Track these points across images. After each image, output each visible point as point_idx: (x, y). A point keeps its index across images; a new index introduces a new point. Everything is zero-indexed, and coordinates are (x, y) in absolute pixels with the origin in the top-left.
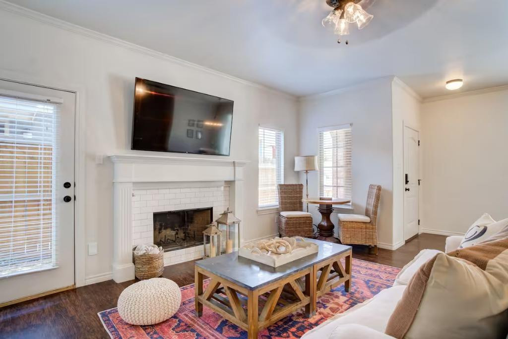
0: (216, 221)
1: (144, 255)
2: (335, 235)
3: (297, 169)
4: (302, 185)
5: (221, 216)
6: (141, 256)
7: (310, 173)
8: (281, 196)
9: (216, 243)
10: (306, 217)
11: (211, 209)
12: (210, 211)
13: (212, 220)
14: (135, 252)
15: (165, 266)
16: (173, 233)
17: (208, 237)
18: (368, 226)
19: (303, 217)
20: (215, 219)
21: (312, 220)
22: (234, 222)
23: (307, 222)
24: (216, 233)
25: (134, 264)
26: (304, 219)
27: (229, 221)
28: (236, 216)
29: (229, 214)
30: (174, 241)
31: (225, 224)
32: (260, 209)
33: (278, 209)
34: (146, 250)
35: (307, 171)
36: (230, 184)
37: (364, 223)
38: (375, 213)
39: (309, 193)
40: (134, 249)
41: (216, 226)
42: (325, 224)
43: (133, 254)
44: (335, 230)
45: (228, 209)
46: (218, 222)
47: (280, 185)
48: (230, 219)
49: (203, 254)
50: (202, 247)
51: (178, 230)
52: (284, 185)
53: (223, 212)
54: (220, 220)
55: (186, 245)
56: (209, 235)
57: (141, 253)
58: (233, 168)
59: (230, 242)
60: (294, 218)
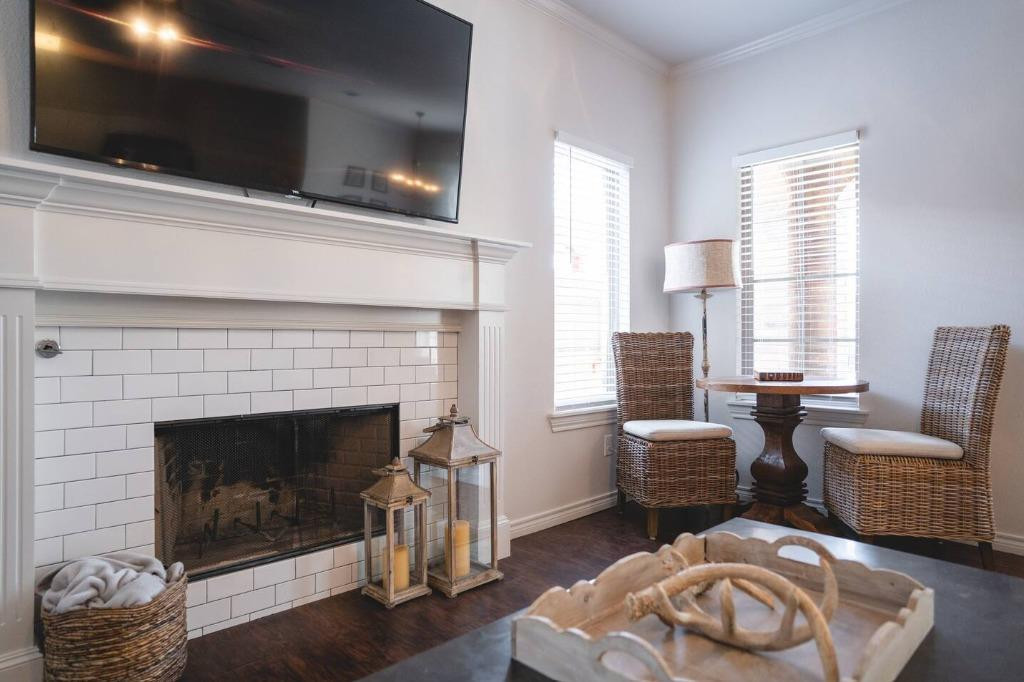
0: (411, 454)
1: (84, 609)
2: (814, 499)
3: (671, 284)
4: (688, 336)
5: (428, 435)
6: (66, 616)
7: (717, 299)
8: (624, 372)
9: (410, 534)
10: (715, 439)
11: (394, 410)
12: (388, 418)
13: (395, 452)
14: (48, 594)
15: (191, 636)
16: (262, 497)
17: (380, 516)
18: (956, 471)
19: (704, 440)
20: (405, 447)
21: (733, 449)
22: (475, 460)
23: (720, 453)
24: (410, 500)
25: (42, 650)
26: (708, 444)
27: (457, 455)
28: (481, 437)
29: (456, 429)
30: (255, 529)
31: (444, 465)
32: (556, 413)
33: (613, 411)
34: (94, 586)
35: (703, 292)
36: (459, 321)
37: (938, 459)
38: (983, 426)
39: (710, 363)
40: (46, 583)
41: (411, 471)
42: (775, 459)
43: (38, 600)
44: (812, 481)
45: (453, 410)
46: (419, 459)
47: (621, 336)
48: (461, 447)
49: (363, 575)
50: (356, 549)
51: (276, 485)
52: (634, 336)
53: (435, 422)
54: (425, 451)
55: (296, 546)
56: (381, 505)
57: (68, 601)
58: (470, 263)
59: (462, 529)
60: (675, 441)
